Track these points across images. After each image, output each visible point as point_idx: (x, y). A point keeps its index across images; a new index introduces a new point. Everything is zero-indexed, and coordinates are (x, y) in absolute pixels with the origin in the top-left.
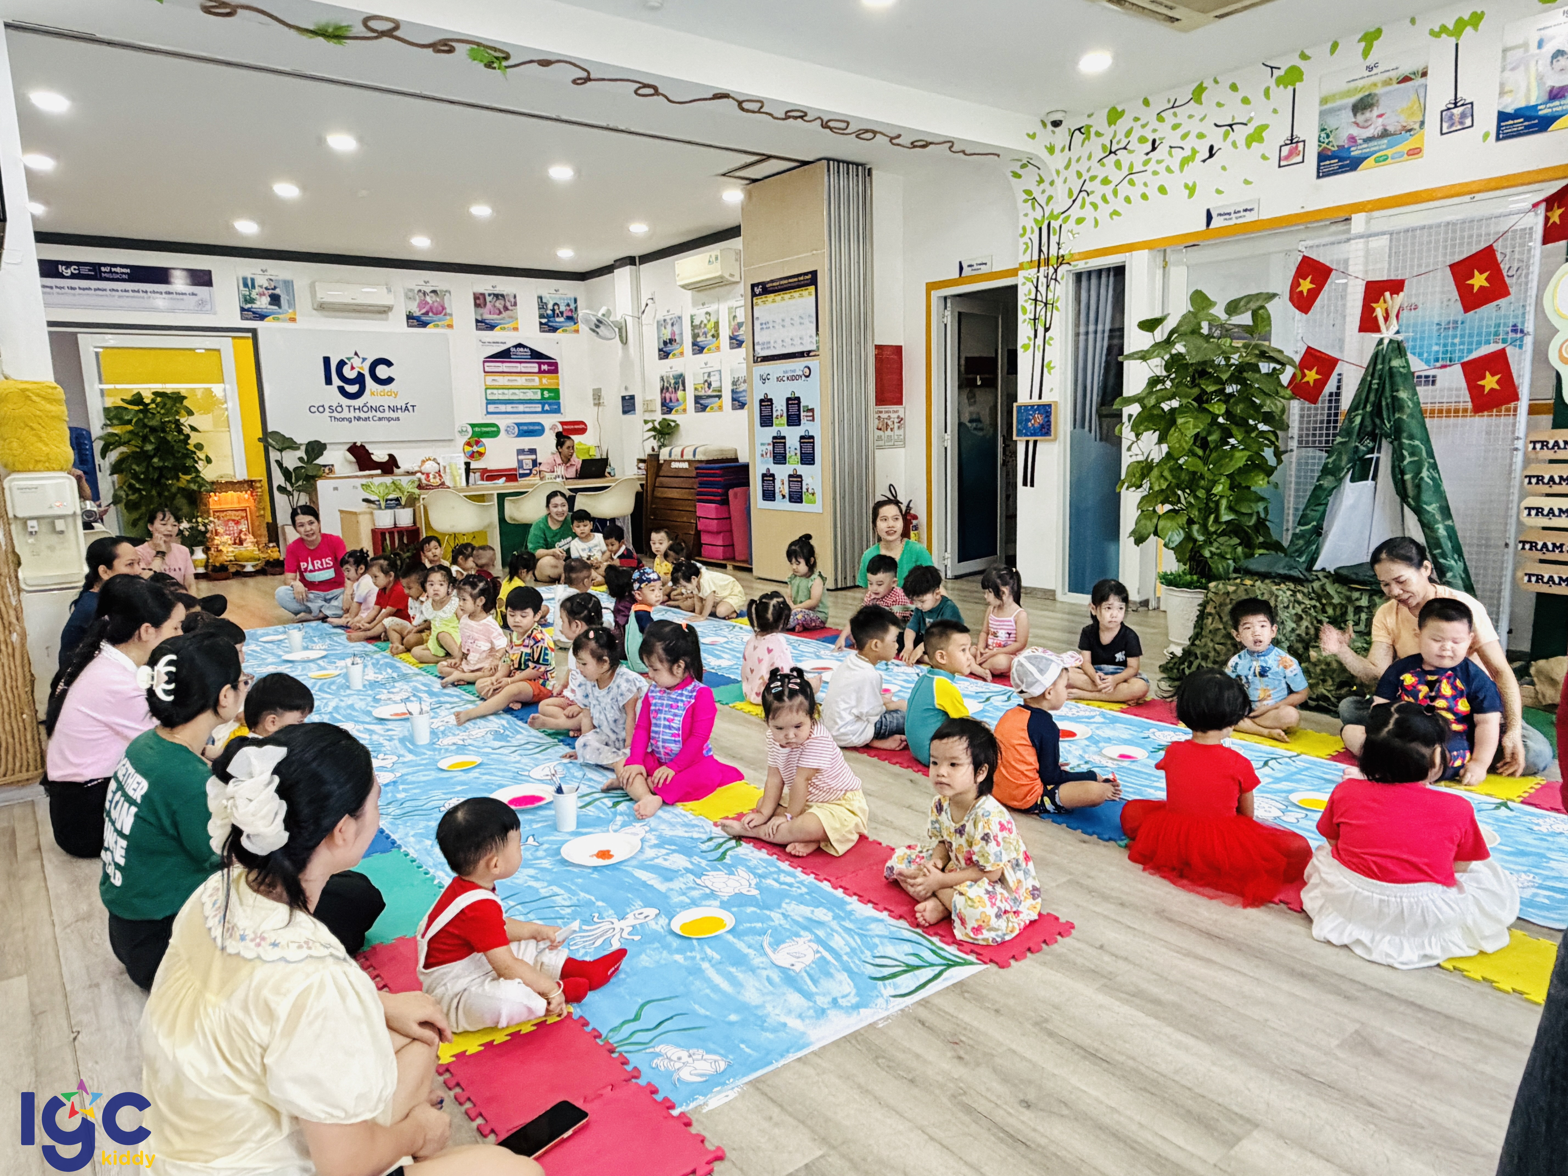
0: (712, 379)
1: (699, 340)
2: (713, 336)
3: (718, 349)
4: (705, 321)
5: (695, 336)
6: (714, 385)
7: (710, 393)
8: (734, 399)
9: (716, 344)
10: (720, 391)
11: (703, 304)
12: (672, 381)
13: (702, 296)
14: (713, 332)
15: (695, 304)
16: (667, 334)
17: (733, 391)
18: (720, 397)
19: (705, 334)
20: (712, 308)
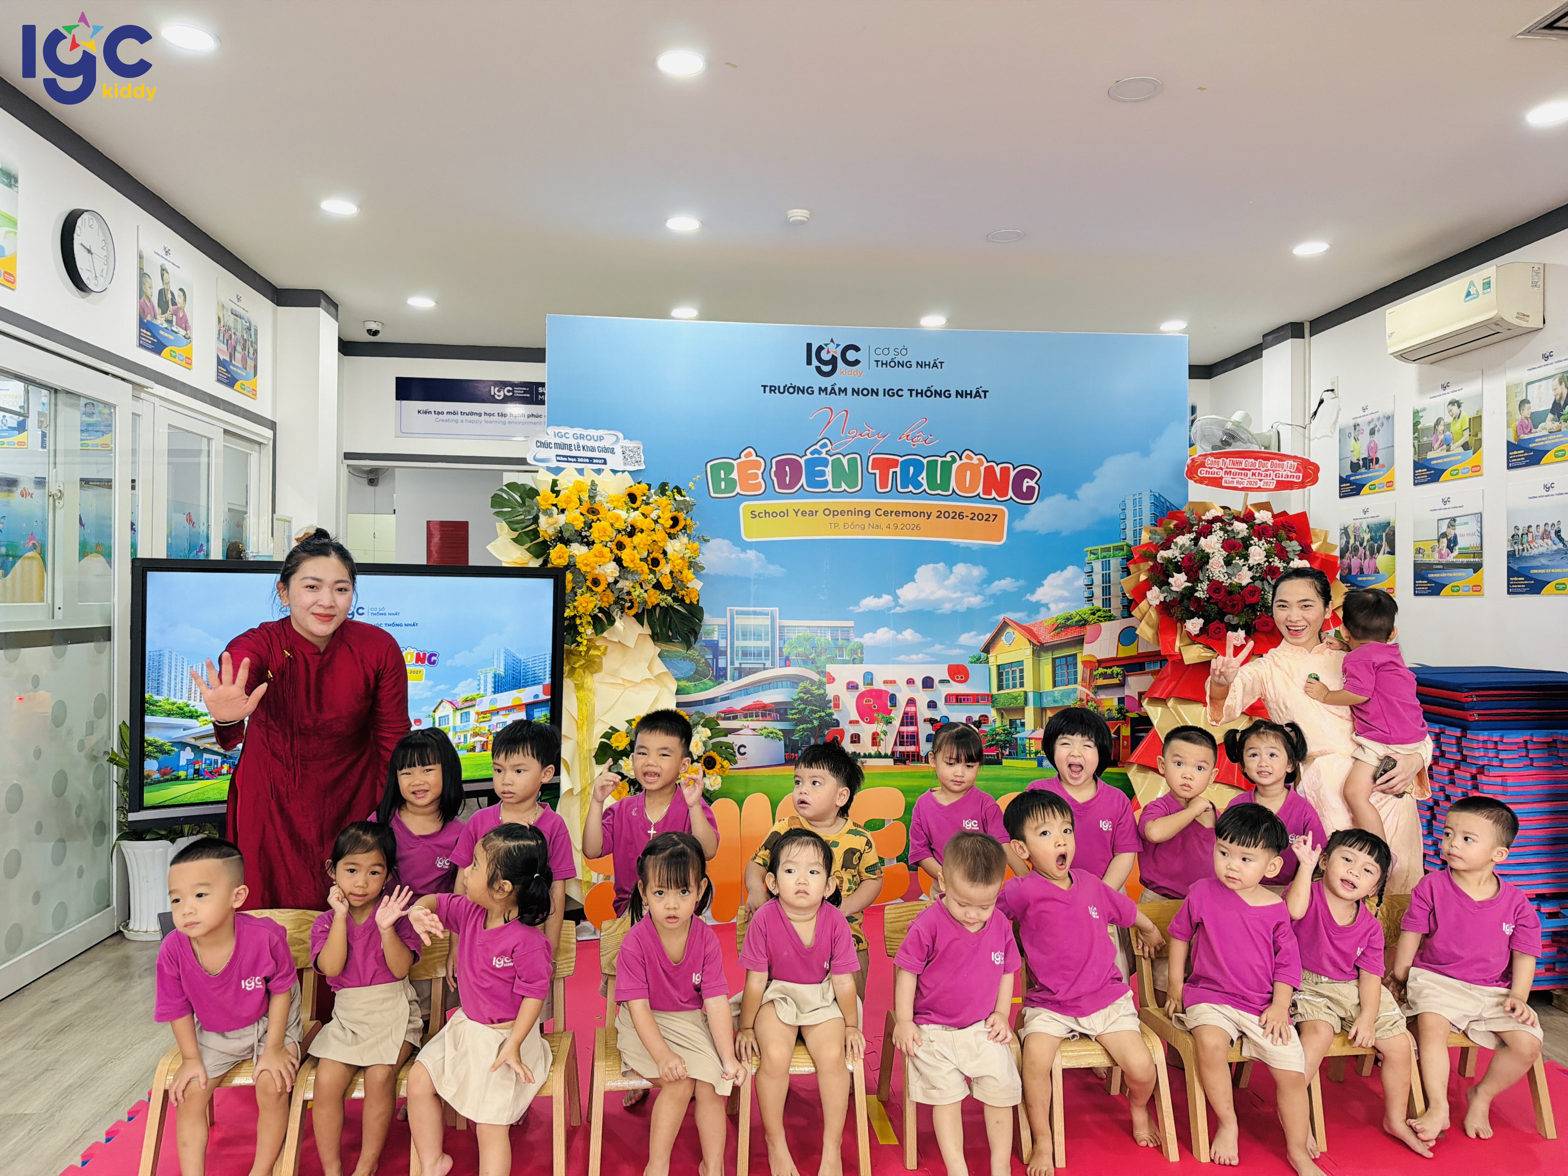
0: (1459, 530)
1: (1430, 455)
2: (1466, 446)
3: (1477, 470)
4: (1448, 419)
5: (1421, 449)
6: (1462, 543)
7: (1452, 558)
8: (1511, 572)
9: (1471, 459)
10: (1481, 555)
11: (1444, 387)
12: (1367, 537)
13: (1442, 371)
14: (1466, 438)
15: (1424, 388)
16: (1359, 450)
17: (1511, 555)
18: (1477, 567)
19: (1447, 443)
20: (1465, 391)
